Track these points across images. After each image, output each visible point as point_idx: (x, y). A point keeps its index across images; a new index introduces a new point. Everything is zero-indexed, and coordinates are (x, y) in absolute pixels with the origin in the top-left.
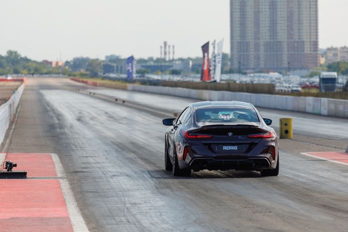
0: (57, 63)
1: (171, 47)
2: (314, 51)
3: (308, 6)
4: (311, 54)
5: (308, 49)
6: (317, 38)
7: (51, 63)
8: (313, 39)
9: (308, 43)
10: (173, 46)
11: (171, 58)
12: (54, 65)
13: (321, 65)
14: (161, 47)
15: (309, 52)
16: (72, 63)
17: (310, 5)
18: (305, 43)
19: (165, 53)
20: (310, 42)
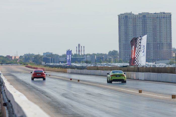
0: (15, 57)
1: (83, 47)
2: (169, 49)
3: (165, 22)
4: (167, 51)
5: (166, 48)
6: (171, 41)
7: (12, 57)
8: (169, 42)
9: (166, 44)
10: (84, 47)
11: (83, 54)
12: (13, 58)
13: (173, 57)
14: (77, 47)
15: (166, 49)
16: (24, 57)
17: (166, 21)
18: (164, 44)
19: (79, 51)
20: (167, 43)
